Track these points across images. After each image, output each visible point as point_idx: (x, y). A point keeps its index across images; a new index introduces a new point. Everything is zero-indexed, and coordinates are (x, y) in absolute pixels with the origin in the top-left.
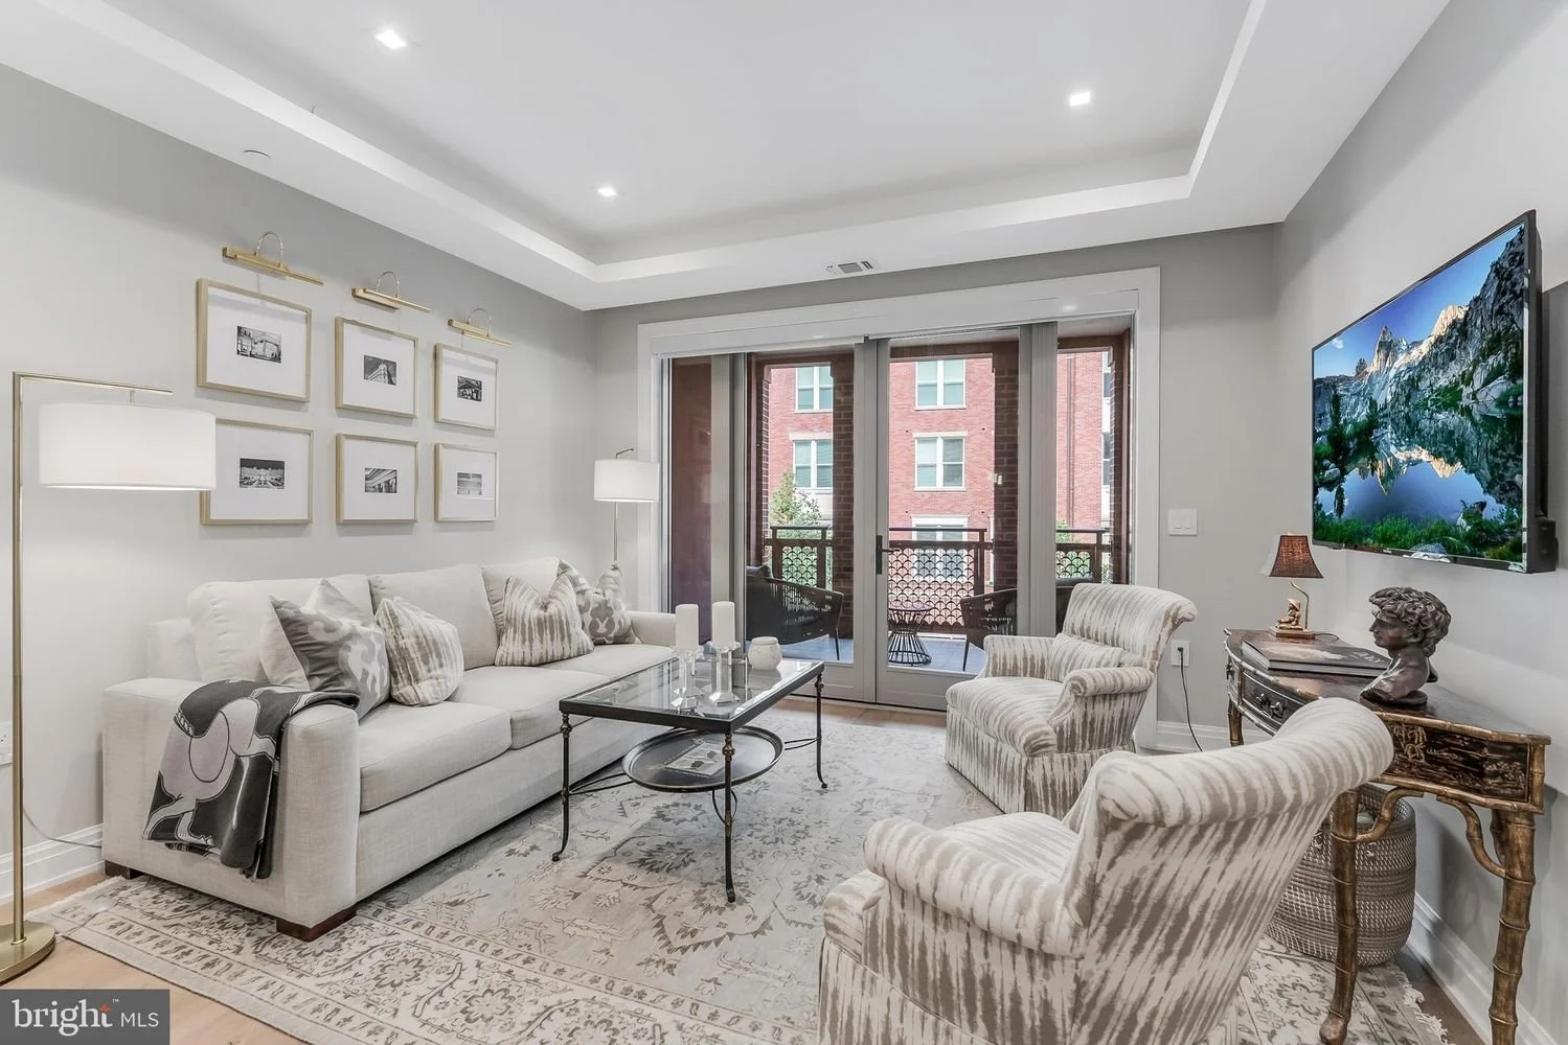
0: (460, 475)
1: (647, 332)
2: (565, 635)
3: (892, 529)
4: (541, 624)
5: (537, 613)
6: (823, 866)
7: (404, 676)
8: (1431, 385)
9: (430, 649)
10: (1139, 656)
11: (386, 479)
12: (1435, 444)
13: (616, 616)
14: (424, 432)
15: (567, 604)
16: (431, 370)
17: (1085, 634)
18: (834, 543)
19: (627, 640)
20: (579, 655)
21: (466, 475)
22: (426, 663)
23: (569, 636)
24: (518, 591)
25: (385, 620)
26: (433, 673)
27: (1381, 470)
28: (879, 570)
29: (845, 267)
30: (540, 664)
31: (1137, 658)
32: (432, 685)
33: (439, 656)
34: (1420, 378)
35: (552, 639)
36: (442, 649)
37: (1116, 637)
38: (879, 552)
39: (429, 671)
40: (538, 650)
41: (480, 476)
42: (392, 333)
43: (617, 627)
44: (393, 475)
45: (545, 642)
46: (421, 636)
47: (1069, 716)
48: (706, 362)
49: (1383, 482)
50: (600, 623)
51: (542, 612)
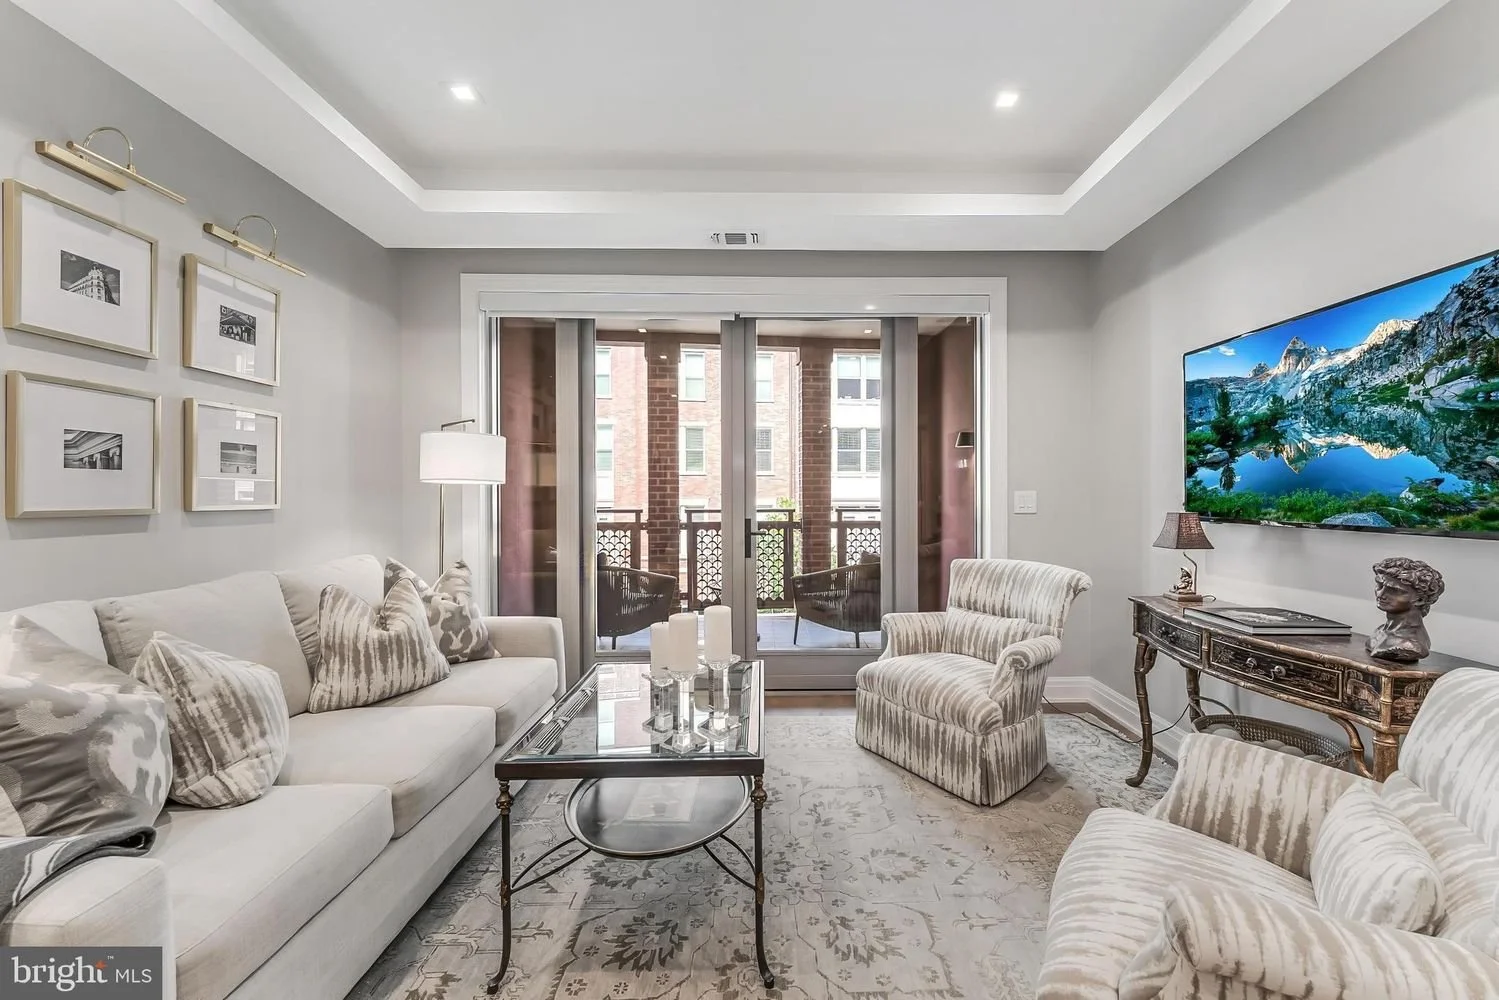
0: (224, 446)
1: (472, 285)
2: (419, 659)
3: (758, 511)
4: (383, 648)
5: (376, 633)
6: (835, 903)
7: (197, 761)
8: (1362, 384)
9: (240, 711)
10: (1044, 625)
11: (104, 447)
12: (1369, 432)
13: (474, 626)
14: (166, 381)
15: (412, 618)
16: (178, 293)
17: (971, 606)
18: (649, 526)
19: (486, 654)
20: (434, 682)
21: (235, 447)
22: (238, 734)
23: (423, 659)
24: (343, 604)
25: (157, 675)
26: (252, 748)
27: (1288, 452)
28: (748, 554)
29: (731, 238)
30: (379, 702)
31: (1043, 626)
32: (252, 767)
33: (258, 719)
34: (1346, 379)
35: (401, 666)
36: (263, 708)
37: (1006, 607)
38: (748, 535)
39: (244, 746)
40: (379, 683)
41: (254, 448)
42: (113, 225)
43: (475, 640)
44: (116, 442)
45: (390, 673)
46: (227, 692)
47: (1010, 689)
48: (551, 326)
49: (1291, 462)
50: (454, 637)
51: (381, 631)
